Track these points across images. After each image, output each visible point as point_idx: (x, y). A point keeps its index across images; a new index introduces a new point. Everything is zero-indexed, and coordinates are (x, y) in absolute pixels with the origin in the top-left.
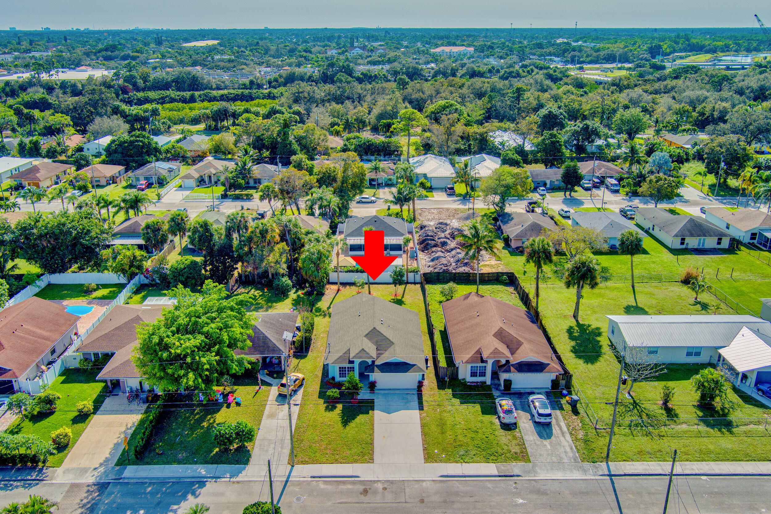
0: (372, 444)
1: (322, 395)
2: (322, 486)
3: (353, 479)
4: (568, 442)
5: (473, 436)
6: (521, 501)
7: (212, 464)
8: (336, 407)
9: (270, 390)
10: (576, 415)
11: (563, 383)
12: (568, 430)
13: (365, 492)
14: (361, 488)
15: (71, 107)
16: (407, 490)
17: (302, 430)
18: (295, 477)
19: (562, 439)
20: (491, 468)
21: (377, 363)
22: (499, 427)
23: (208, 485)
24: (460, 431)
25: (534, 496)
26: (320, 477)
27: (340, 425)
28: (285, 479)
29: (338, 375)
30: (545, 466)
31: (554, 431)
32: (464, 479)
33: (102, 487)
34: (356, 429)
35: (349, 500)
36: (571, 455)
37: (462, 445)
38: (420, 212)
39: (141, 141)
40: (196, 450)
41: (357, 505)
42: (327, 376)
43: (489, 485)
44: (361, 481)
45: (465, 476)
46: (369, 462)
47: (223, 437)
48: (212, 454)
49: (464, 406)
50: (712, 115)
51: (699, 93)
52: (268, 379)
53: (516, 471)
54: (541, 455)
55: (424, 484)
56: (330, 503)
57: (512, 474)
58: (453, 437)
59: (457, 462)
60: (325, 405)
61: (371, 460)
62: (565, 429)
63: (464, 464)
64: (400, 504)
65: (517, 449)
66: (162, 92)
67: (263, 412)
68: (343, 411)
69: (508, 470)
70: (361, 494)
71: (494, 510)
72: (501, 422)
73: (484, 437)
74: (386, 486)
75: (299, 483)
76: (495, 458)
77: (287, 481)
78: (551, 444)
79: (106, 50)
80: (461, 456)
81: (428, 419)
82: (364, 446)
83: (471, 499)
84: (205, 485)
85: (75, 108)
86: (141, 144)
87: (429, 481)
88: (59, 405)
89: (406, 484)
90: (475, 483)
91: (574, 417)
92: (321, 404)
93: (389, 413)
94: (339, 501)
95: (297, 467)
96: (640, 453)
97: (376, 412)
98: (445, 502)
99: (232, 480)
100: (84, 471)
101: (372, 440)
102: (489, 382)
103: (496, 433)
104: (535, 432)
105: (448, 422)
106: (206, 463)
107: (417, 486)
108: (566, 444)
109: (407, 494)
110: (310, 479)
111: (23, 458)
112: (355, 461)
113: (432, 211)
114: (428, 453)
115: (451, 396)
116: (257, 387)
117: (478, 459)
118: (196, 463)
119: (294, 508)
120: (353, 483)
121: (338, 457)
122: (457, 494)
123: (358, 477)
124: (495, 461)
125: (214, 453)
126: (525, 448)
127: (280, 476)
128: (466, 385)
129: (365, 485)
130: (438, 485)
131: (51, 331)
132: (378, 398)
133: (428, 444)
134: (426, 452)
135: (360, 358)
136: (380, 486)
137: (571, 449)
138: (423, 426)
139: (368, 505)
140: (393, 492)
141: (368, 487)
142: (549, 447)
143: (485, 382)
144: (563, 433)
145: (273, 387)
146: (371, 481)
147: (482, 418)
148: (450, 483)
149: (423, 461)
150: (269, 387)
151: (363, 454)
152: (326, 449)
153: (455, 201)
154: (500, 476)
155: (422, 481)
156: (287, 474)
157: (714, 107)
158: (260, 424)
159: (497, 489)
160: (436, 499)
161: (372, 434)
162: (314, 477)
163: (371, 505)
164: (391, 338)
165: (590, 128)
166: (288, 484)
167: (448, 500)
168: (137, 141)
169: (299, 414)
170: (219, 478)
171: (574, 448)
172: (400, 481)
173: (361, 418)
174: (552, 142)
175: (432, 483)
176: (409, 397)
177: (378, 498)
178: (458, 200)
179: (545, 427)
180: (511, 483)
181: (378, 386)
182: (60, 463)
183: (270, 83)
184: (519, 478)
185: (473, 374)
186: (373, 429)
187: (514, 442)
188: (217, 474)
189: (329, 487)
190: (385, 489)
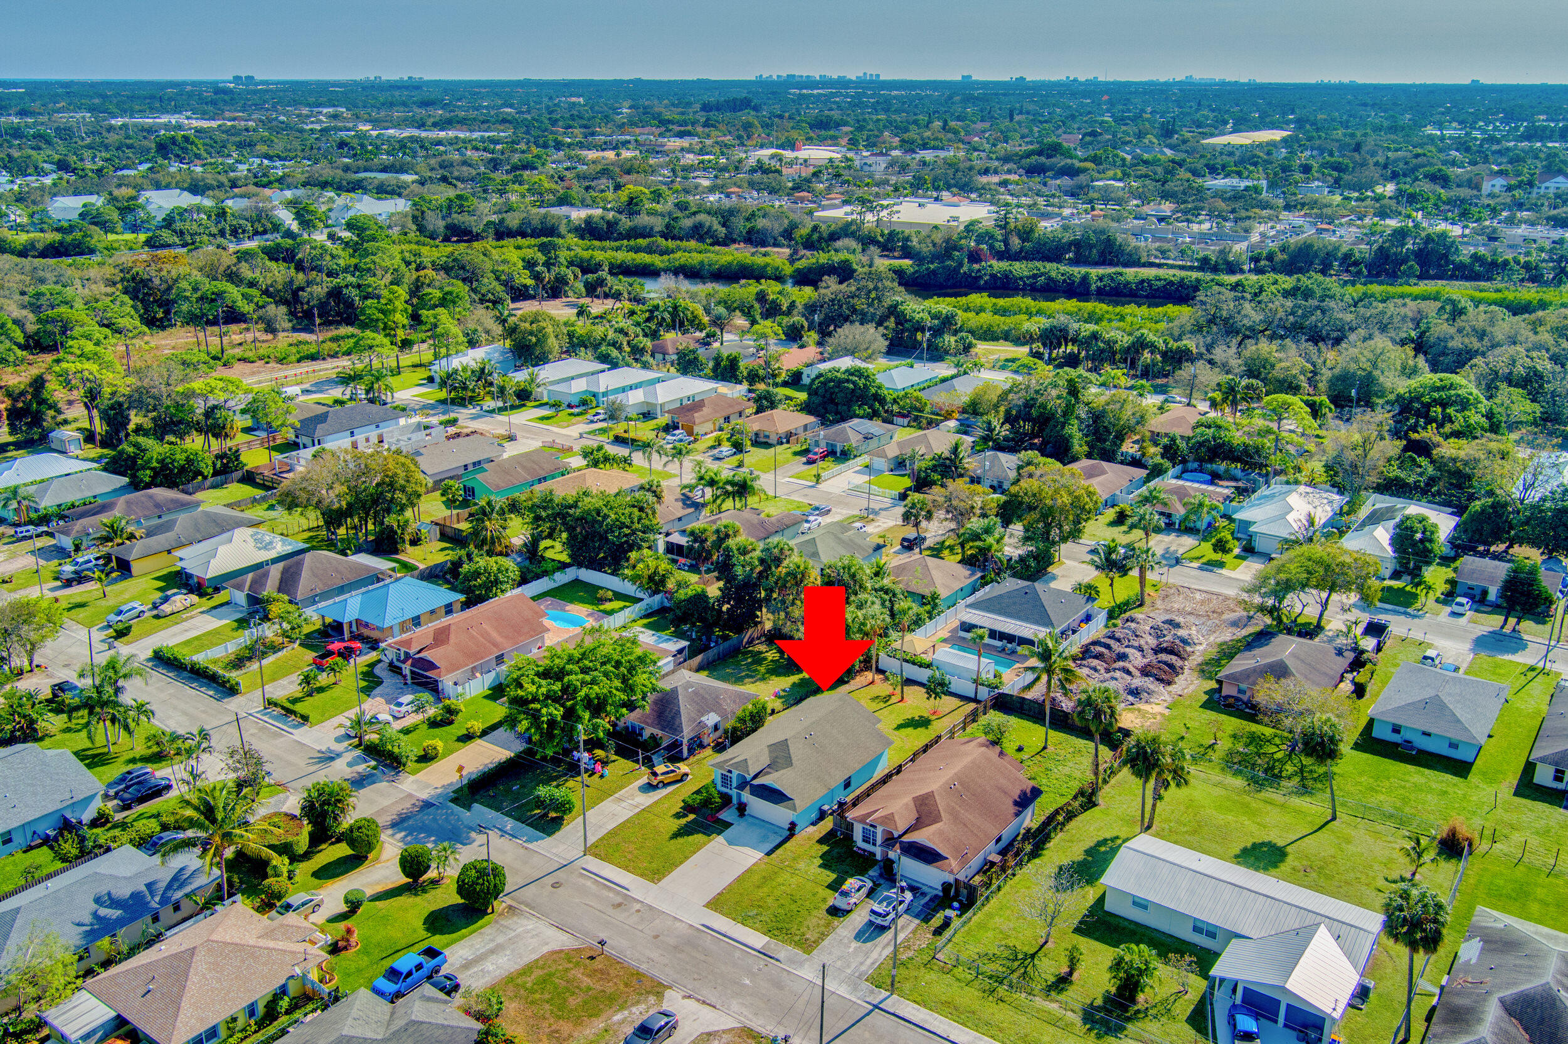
0: (677, 866)
1: (688, 798)
2: (589, 883)
3: (621, 890)
5: (786, 903)
6: (747, 982)
7: (523, 822)
8: (686, 816)
10: (934, 935)
11: (964, 892)
12: (900, 945)
13: (617, 906)
14: (619, 901)
16: (656, 922)
18: (576, 865)
19: (879, 948)
20: (759, 940)
21: (754, 782)
22: (827, 907)
24: (778, 893)
25: (766, 985)
27: (670, 836)
28: (565, 863)
29: (720, 783)
31: (881, 938)
33: (427, 805)
34: (680, 846)
35: (597, 906)
36: (863, 968)
37: (761, 907)
39: (854, 383)
40: (522, 805)
41: (598, 913)
43: (737, 954)
44: (626, 895)
45: (725, 936)
46: (654, 881)
48: (530, 814)
49: (821, 870)
54: (829, 953)
56: (577, 901)
57: (774, 955)
58: (765, 895)
59: (734, 919)
60: (680, 810)
61: (658, 881)
63: (739, 924)
65: (813, 937)
66: (1039, 264)
67: (615, 793)
68: (689, 823)
69: (776, 950)
70: (613, 905)
71: (710, 976)
72: (832, 903)
73: (797, 910)
74: (642, 909)
76: (778, 934)
77: (562, 867)
78: (859, 947)
79: (1040, 153)
80: (746, 917)
82: (667, 864)
83: (703, 958)
87: (687, 923)
88: (459, 718)
89: (662, 916)
91: (929, 936)
92: (677, 808)
93: (730, 844)
94: (587, 902)
95: (589, 857)
96: (947, 1003)
97: (720, 837)
98: (677, 947)
99: (523, 844)
100: (427, 786)
101: (682, 863)
103: (815, 912)
104: (857, 930)
105: (779, 878)
106: (518, 819)
107: (669, 923)
108: (874, 956)
109: (651, 926)
110: (586, 873)
111: (391, 755)
112: (642, 876)
114: (717, 899)
115: (820, 855)
116: (637, 767)
117: (760, 926)
118: (511, 816)
119: (544, 891)
120: (618, 893)
121: (631, 864)
122: (696, 948)
123: (628, 890)
124: (774, 936)
125: (533, 814)
126: (824, 939)
127: (565, 859)
128: (847, 847)
129: (625, 900)
130: (690, 930)
131: (506, 637)
132: (736, 825)
133: (730, 890)
134: (717, 897)
136: (637, 907)
138: (747, 872)
139: (606, 917)
140: (640, 918)
141: (625, 903)
142: (852, 949)
143: (875, 855)
144: (888, 944)
146: (634, 899)
147: (820, 890)
149: (704, 903)
150: (648, 771)
151: (657, 872)
152: (630, 852)
154: (759, 952)
155: (681, 920)
156: (572, 860)
158: (598, 804)
159: (740, 962)
160: (672, 941)
161: (688, 857)
162: (591, 872)
163: (609, 918)
164: (795, 758)
166: (564, 869)
167: (681, 947)
168: (848, 381)
169: (646, 808)
170: (516, 838)
171: (878, 964)
172: (660, 911)
173: (698, 838)
175: (687, 927)
179: (876, 931)
180: (762, 963)
181: (749, 811)
182: (415, 772)
183: (1256, 259)
184: (776, 963)
186: (696, 852)
187: (822, 928)
188: (517, 834)
189: (594, 887)
190: (638, 911)
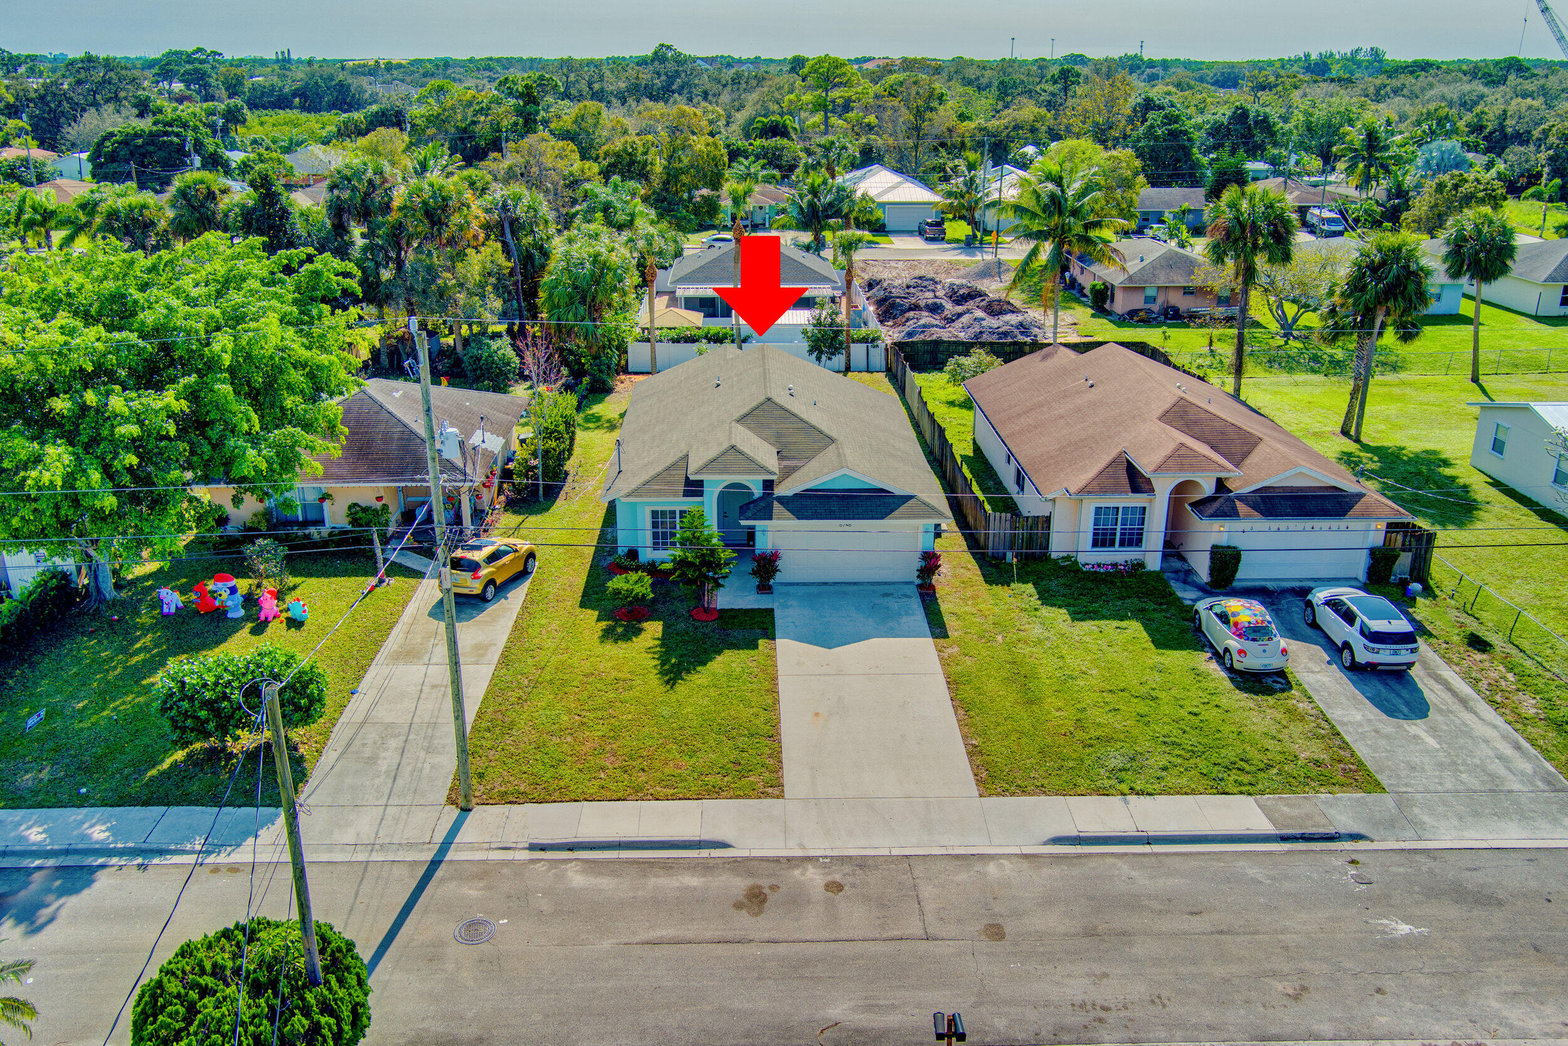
0: (774, 736)
1: (592, 596)
2: (577, 879)
3: (704, 853)
4: (1495, 727)
5: (1142, 708)
6: (1404, 928)
7: (146, 804)
8: (639, 631)
9: (414, 589)
10: (1484, 651)
11: (1405, 560)
12: (1479, 692)
13: (756, 899)
14: (739, 885)
15: (33, 95)
16: (927, 891)
17: (513, 696)
18: (471, 846)
19: (1468, 717)
20: (1240, 812)
21: (780, 491)
22: (1228, 684)
23: (103, 880)
24: (1089, 698)
25: (1453, 912)
26: (571, 847)
27: (654, 681)
28: (428, 856)
29: (649, 541)
30: (1445, 804)
31: (1427, 694)
32: (1147, 849)
34: (713, 692)
35: (689, 931)
36: (1528, 768)
37: (1109, 740)
38: (862, 265)
40: (99, 759)
41: (721, 949)
42: (614, 551)
43: (1253, 871)
44: (735, 860)
45: (1148, 840)
46: (766, 795)
47: (191, 699)
48: (153, 772)
49: (1089, 625)
50: (1502, 127)
51: (1467, 88)
52: (413, 561)
53: (1344, 822)
54: (1413, 768)
55: (992, 868)
56: (607, 944)
57: (1331, 830)
58: (1070, 713)
59: (1104, 792)
60: (603, 624)
61: (774, 788)
62: (1465, 689)
63: (1132, 798)
64: (905, 946)
65: (1315, 750)
67: (378, 644)
68: (665, 640)
69: (1309, 817)
70: (738, 906)
71: (1307, 965)
72: (1231, 670)
73: (1183, 713)
74: (837, 877)
75: (484, 872)
76: (1246, 779)
77: (435, 864)
78: (1433, 731)
80: (1117, 773)
81: (968, 661)
82: (742, 742)
83: (1198, 924)
84: (89, 883)
85: (42, 98)
86: (175, 140)
87: (1008, 856)
89: (919, 870)
90: (1194, 863)
91: (1479, 656)
92: (590, 622)
93: (830, 648)
94: (644, 936)
95: (483, 814)
97: (782, 643)
98: (1090, 933)
99: (211, 859)
101: (776, 725)
102: (1154, 563)
103: (1224, 702)
104: (1360, 696)
105: (1040, 670)
106: (123, 801)
107: (962, 877)
108: (1490, 733)
109: (929, 907)
110: (526, 855)
112: (715, 792)
113: (893, 264)
114: (987, 766)
115: (1035, 601)
116: (373, 581)
117: (1183, 781)
118: (82, 802)
119: (450, 966)
120: (706, 868)
121: (643, 777)
122: (1133, 903)
123: (724, 845)
124: (1248, 789)
125: (166, 765)
126: (1345, 746)
127: (411, 846)
128: (1079, 571)
129: (750, 874)
130: (1046, 871)
132: (785, 606)
133: (983, 734)
134: (979, 760)
135: (725, 471)
136: (814, 878)
137: (1518, 747)
138: (952, 683)
139: (770, 949)
140: (867, 899)
141: (765, 882)
142: (1431, 742)
143: (1142, 565)
144: (1464, 702)
145: (425, 581)
146: (777, 860)
147: (1160, 659)
148: (1092, 863)
149: (975, 792)
150: (412, 581)
151: (741, 769)
152: (600, 751)
153: (946, 250)
154: (1284, 839)
155: (981, 857)
156: (439, 838)
157: (1505, 112)
158: (359, 679)
159: (1287, 885)
160: (1052, 921)
161: (773, 707)
162: (543, 848)
163: (781, 948)
164: (823, 427)
165: (1252, 115)
166: (439, 873)
167: (1102, 928)
169: (507, 649)
170: (161, 852)
171: (1526, 745)
172: (891, 859)
173: (728, 662)
174: (1171, 133)
175: (1025, 865)
176: (893, 604)
177: (811, 922)
178: (954, 249)
179: (1393, 683)
180: (1337, 862)
181: (788, 570)
184: (1362, 845)
185: (1102, 540)
186: (774, 691)
187: (1296, 729)
188: (154, 842)
189: (605, 883)
190: (835, 887)
